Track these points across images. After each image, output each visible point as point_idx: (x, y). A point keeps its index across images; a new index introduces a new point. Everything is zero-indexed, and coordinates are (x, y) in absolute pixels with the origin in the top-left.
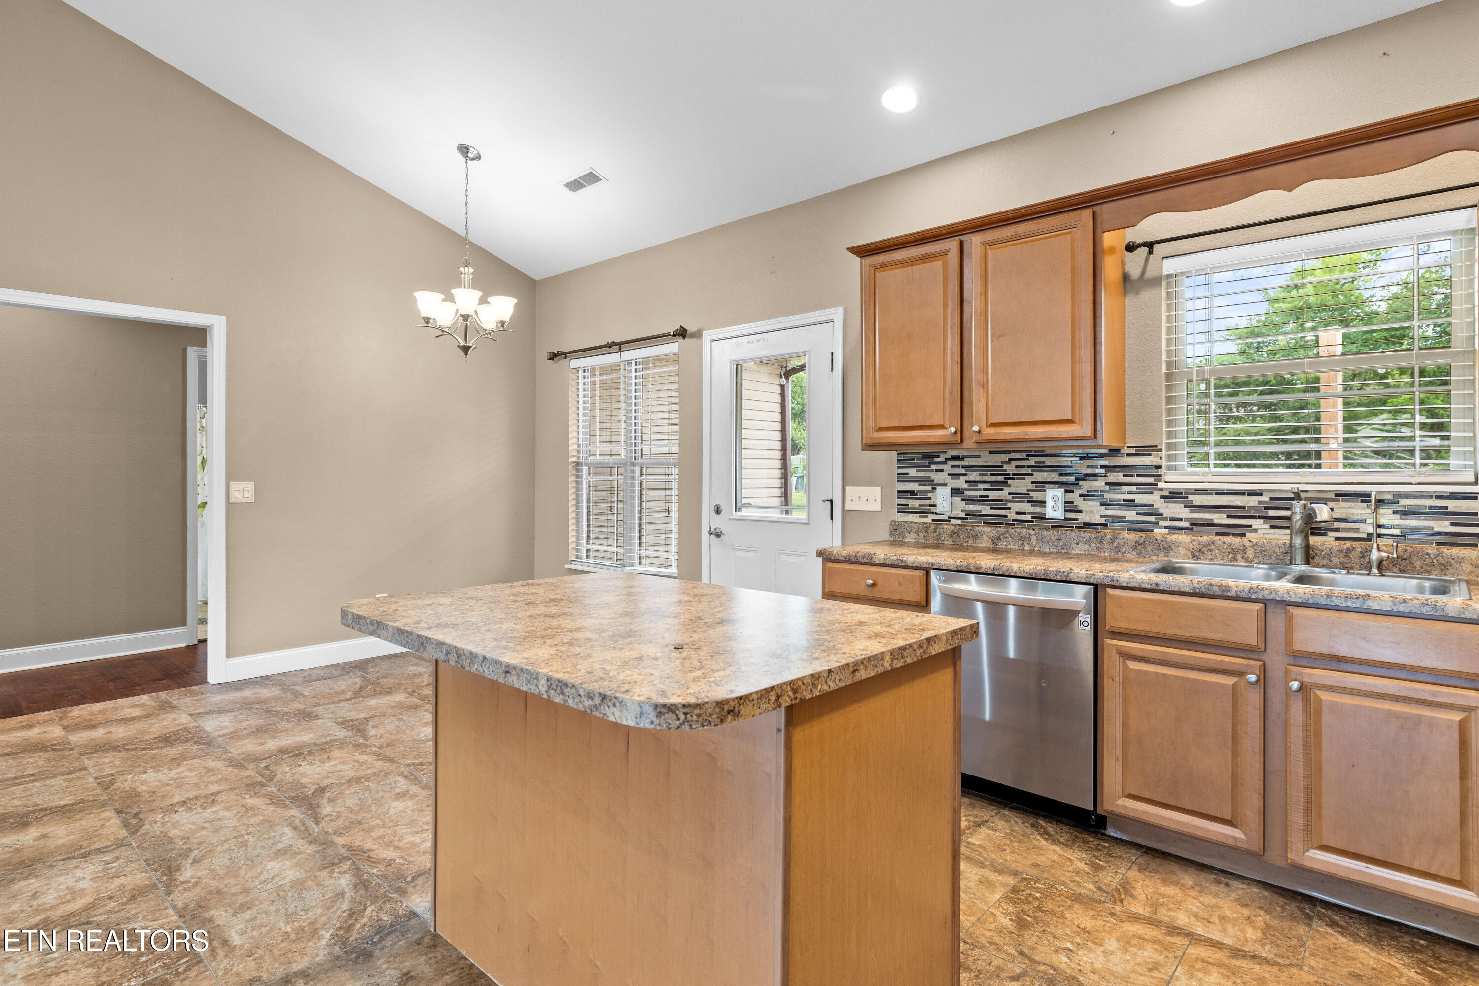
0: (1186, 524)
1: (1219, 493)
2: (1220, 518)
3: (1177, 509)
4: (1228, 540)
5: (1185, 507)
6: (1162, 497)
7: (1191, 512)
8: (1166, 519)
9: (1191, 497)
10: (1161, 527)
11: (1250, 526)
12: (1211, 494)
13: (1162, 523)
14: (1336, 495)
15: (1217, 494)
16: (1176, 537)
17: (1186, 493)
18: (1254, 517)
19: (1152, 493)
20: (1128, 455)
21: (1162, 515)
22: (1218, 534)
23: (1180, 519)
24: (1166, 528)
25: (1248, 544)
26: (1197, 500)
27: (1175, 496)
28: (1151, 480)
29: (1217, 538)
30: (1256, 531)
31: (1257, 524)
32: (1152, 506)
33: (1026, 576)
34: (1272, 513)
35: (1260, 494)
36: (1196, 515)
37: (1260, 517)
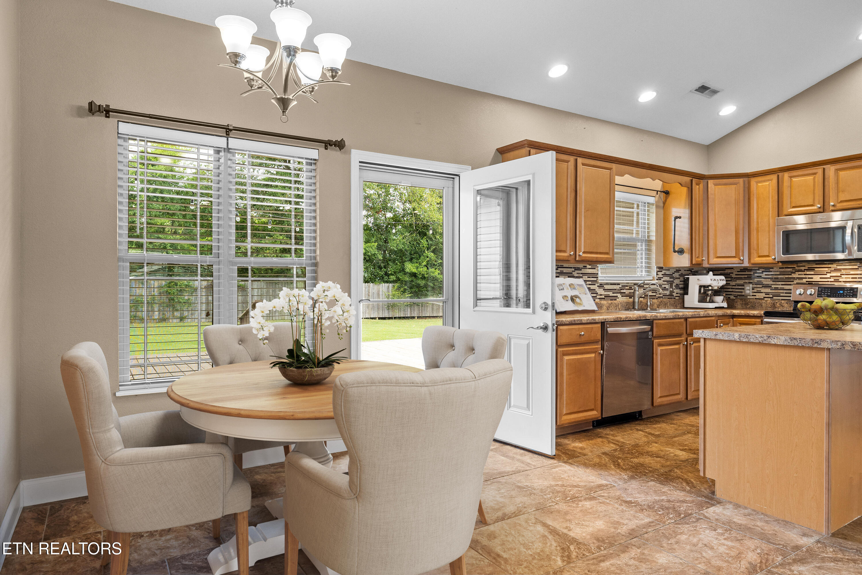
0: (603, 297)
1: (612, 284)
2: (611, 294)
3: (600, 291)
4: (615, 302)
5: (604, 290)
6: (598, 286)
7: (605, 292)
8: (598, 295)
9: (605, 286)
10: (597, 299)
11: (617, 296)
12: (609, 285)
13: (598, 297)
14: (634, 284)
15: (611, 284)
16: (603, 302)
17: (604, 284)
18: (618, 293)
19: (595, 285)
20: (589, 268)
21: (597, 293)
22: (611, 300)
23: (602, 295)
24: (599, 299)
25: (619, 303)
26: (606, 287)
27: (601, 286)
28: (595, 279)
29: (612, 301)
30: (618, 298)
31: (619, 295)
32: (595, 290)
33: (635, 319)
34: (622, 291)
35: (619, 284)
36: (606, 293)
37: (620, 293)
